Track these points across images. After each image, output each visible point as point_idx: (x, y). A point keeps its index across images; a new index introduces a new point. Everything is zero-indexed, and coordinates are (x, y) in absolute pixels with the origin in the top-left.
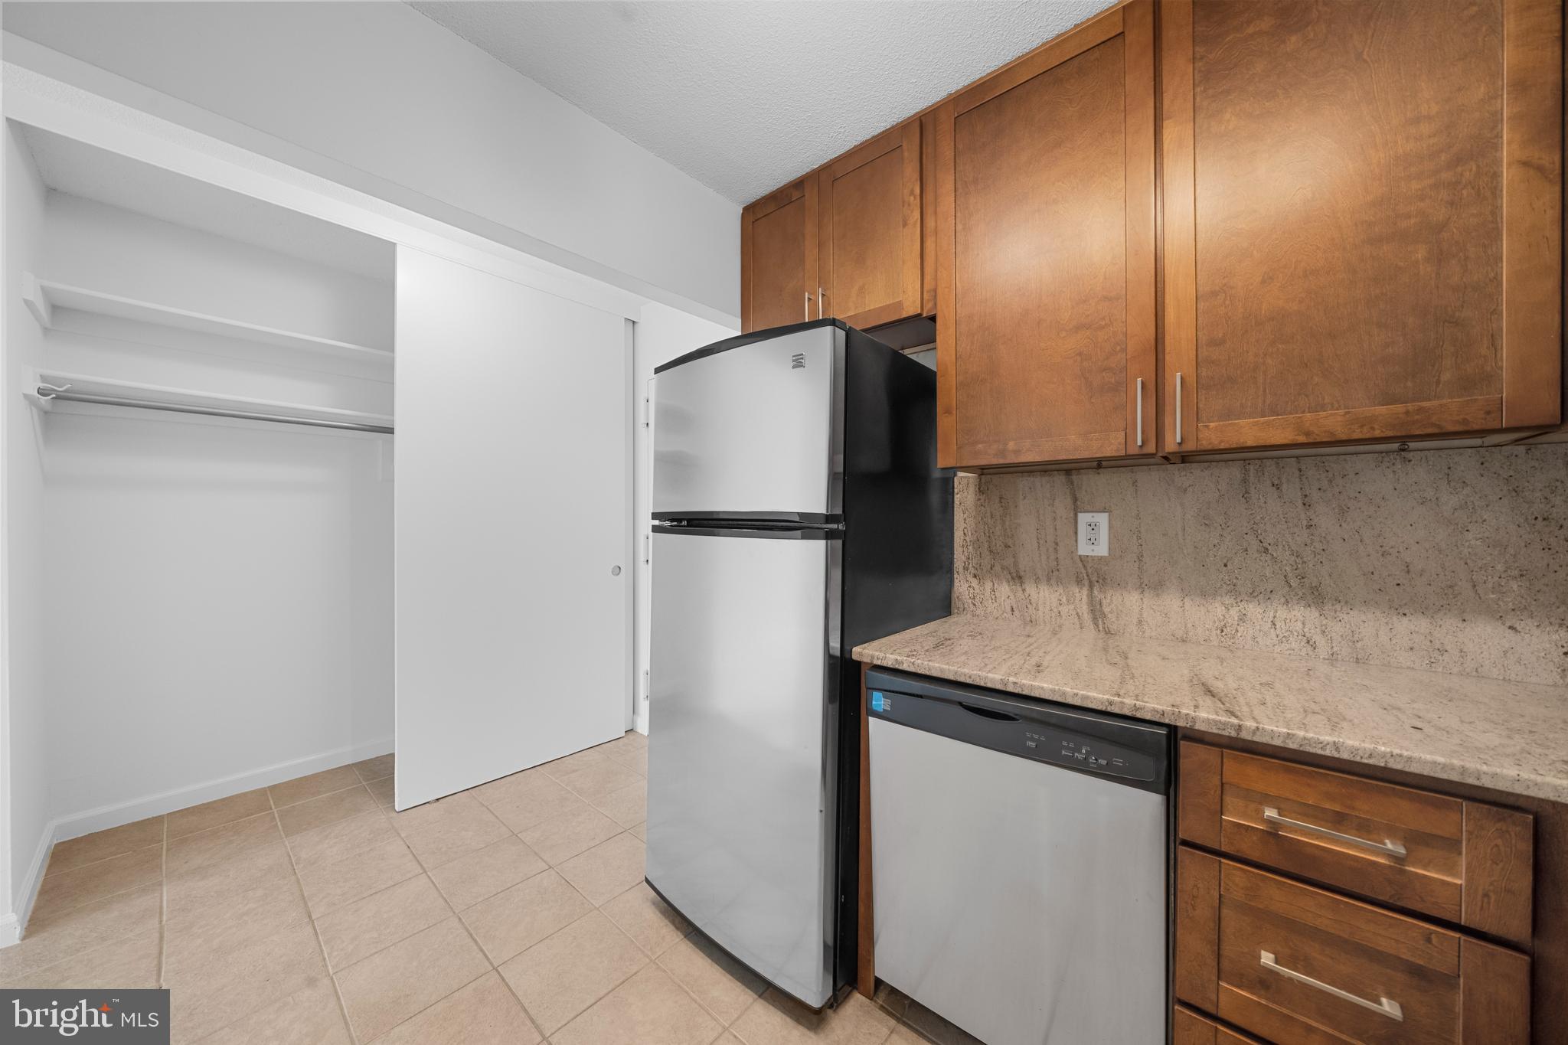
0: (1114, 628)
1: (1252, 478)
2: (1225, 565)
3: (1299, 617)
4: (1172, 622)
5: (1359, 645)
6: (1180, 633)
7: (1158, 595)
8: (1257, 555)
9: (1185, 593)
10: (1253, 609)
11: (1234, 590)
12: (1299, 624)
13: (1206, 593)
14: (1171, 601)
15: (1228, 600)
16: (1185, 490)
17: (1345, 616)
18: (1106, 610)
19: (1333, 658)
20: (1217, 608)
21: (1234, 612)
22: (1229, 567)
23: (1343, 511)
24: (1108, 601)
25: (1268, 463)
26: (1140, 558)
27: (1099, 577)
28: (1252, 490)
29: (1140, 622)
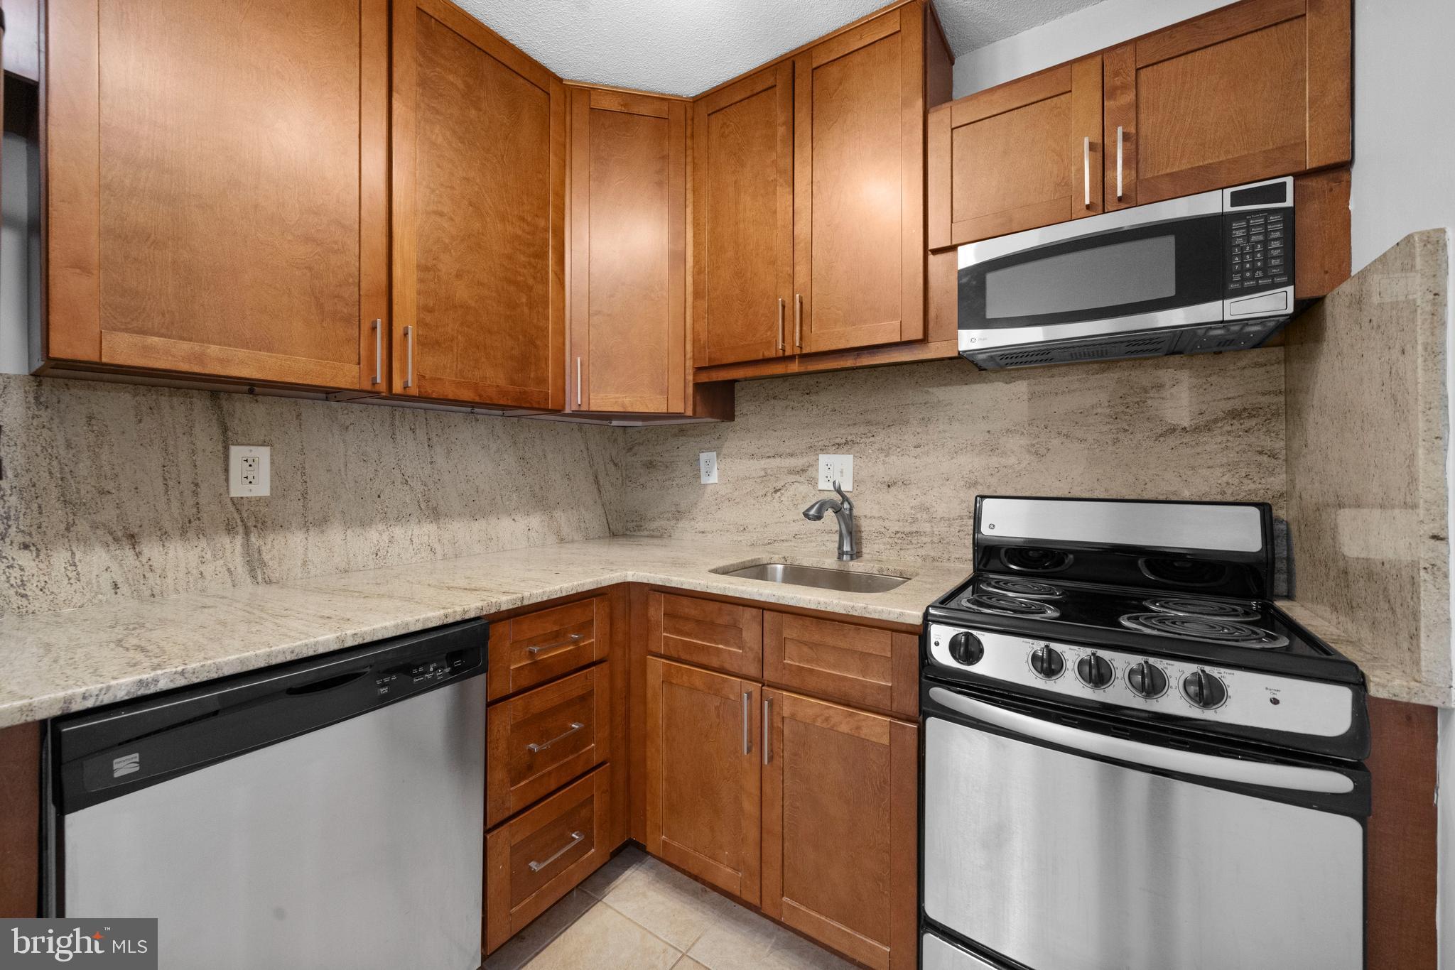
0: (275, 576)
1: (397, 423)
2: (379, 497)
3: (425, 531)
4: (336, 555)
5: (457, 545)
6: (343, 566)
7: (322, 532)
8: (400, 486)
9: (347, 524)
10: (398, 531)
11: (385, 518)
12: (426, 537)
13: (365, 523)
14: (335, 535)
15: (381, 527)
16: (347, 428)
17: (450, 526)
18: (266, 557)
19: (444, 557)
20: (373, 535)
21: (385, 537)
22: (382, 497)
23: (449, 451)
24: (269, 547)
25: (408, 411)
26: (304, 495)
27: (257, 521)
28: (397, 432)
29: (305, 563)
